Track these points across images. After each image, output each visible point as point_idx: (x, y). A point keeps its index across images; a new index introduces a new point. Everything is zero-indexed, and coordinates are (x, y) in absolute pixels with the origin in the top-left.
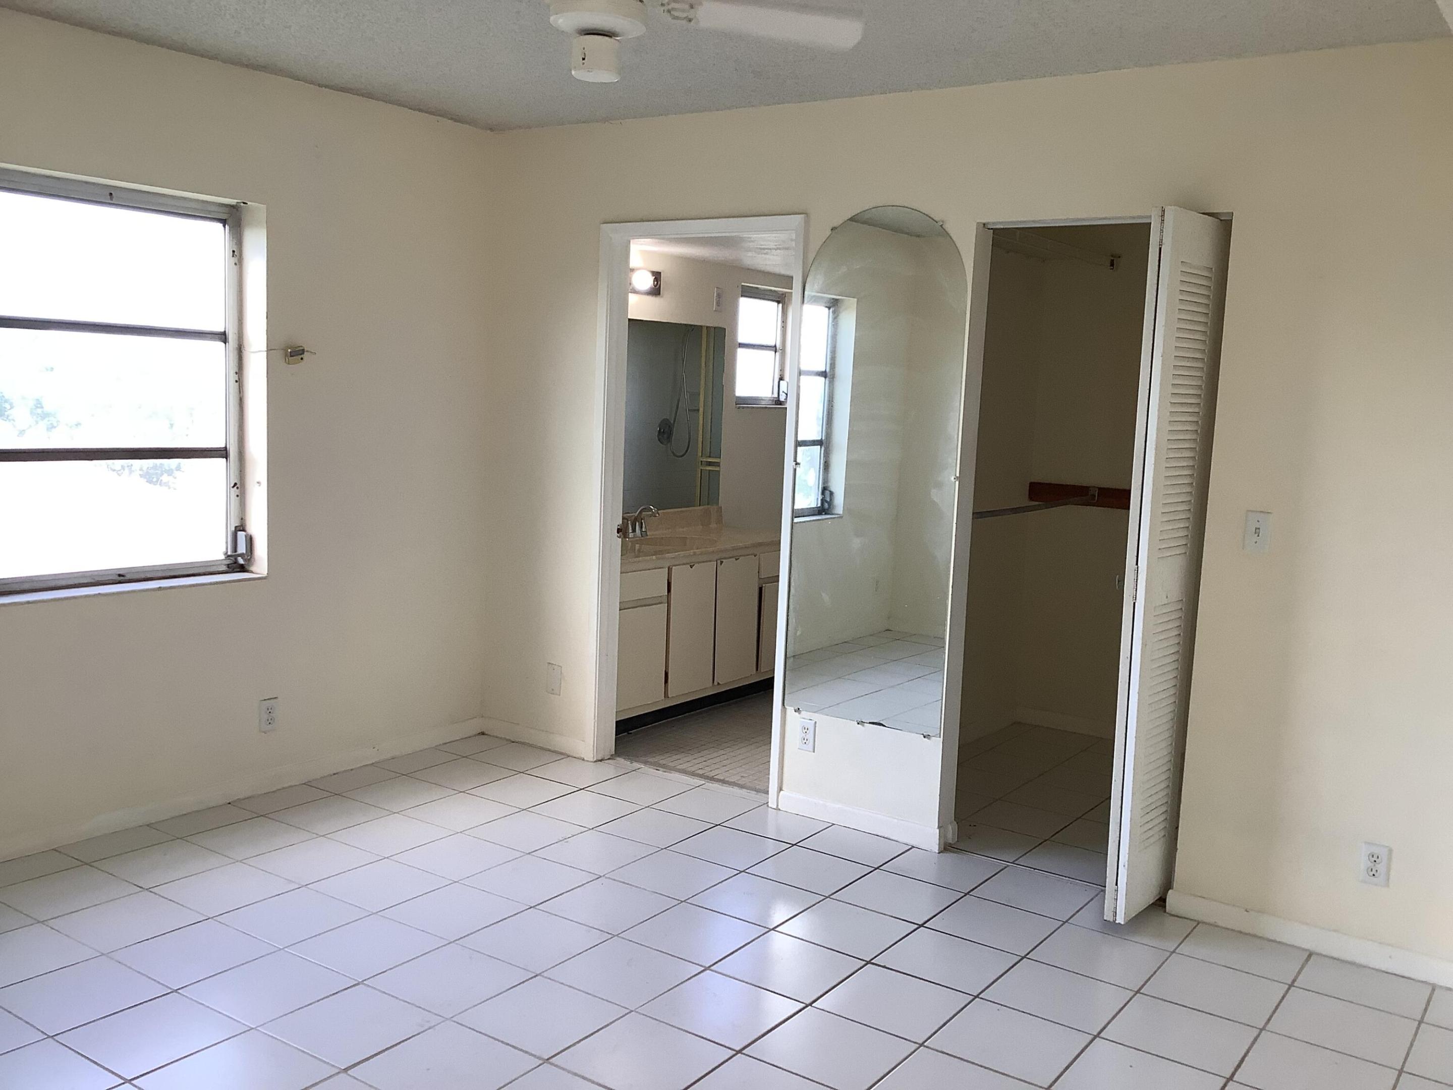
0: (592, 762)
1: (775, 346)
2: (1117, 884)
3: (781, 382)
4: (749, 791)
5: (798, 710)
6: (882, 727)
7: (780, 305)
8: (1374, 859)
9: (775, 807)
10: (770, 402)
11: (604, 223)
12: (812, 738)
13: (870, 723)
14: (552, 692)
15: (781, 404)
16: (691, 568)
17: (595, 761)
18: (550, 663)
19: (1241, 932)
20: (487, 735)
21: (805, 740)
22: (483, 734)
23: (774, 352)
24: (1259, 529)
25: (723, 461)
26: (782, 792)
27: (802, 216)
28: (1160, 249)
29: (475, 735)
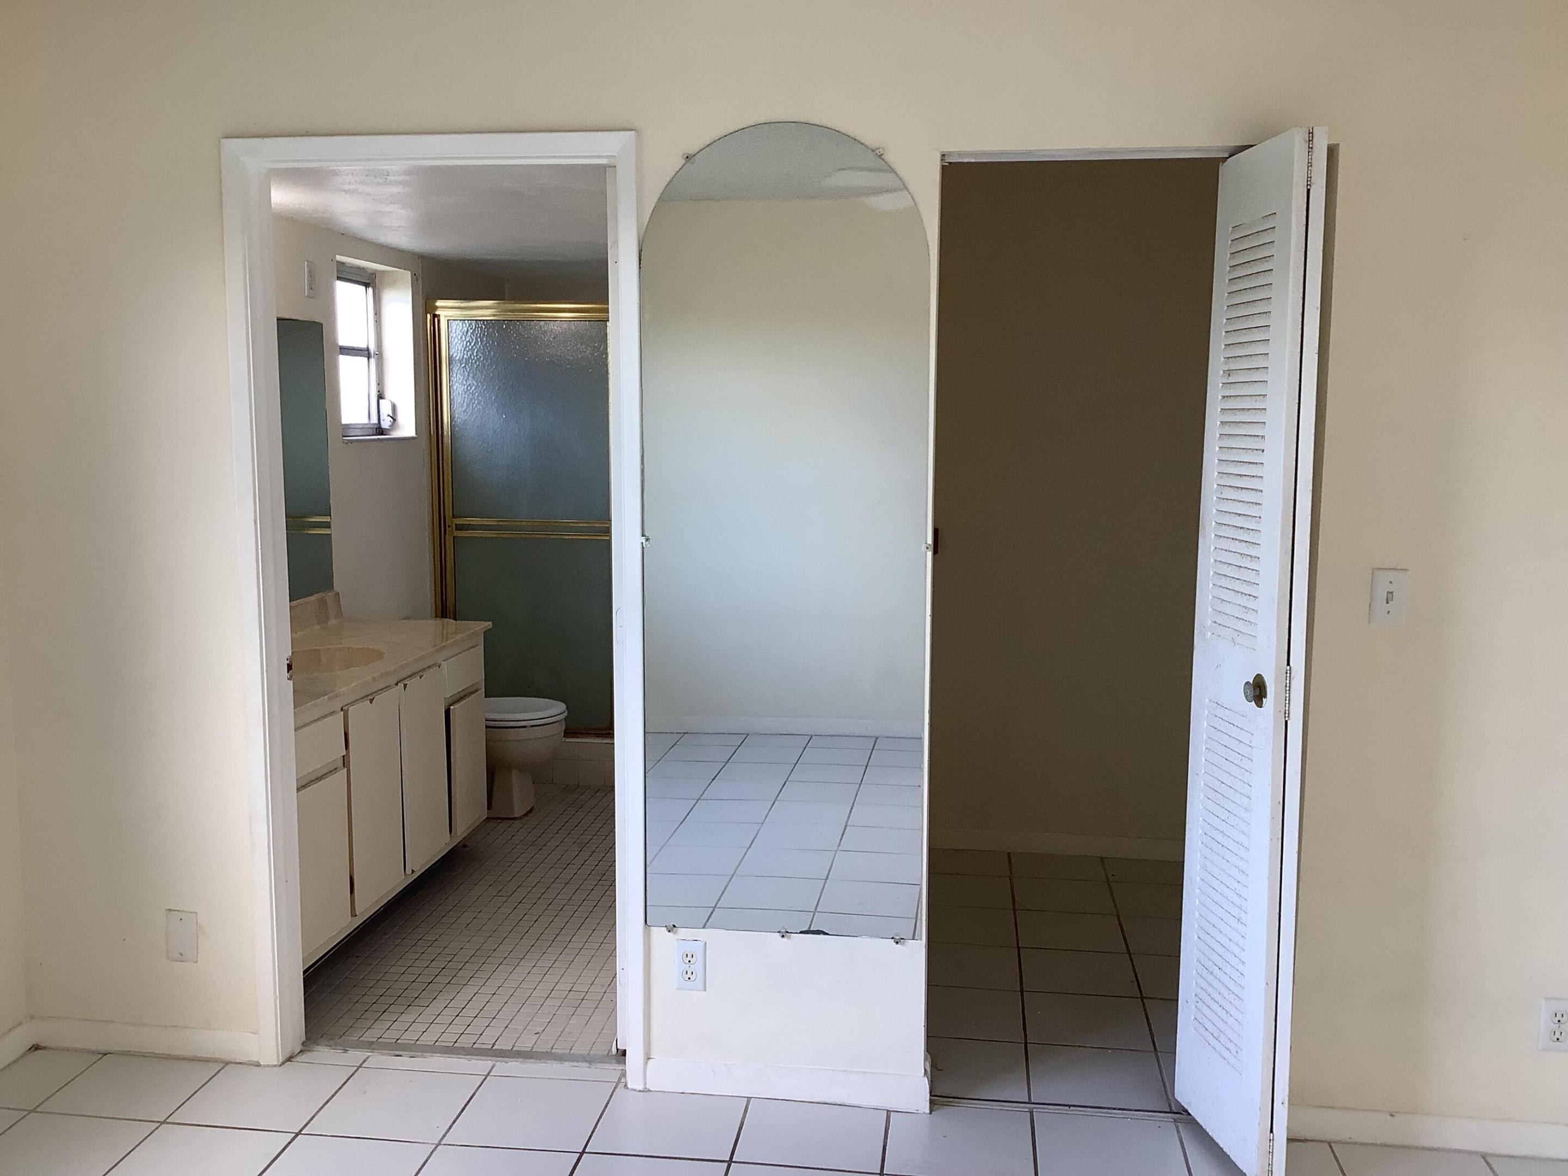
0: (275, 1066)
1: (368, 350)
2: (1272, 1131)
3: (381, 401)
4: (575, 1064)
5: (672, 928)
6: (822, 936)
7: (370, 290)
8: (1558, 1018)
9: (641, 1088)
10: (371, 432)
11: (227, 137)
12: (702, 970)
13: (801, 932)
14: (181, 958)
15: (382, 434)
16: (371, 703)
17: (283, 1063)
18: (170, 910)
19: (1385, 1145)
20: (44, 1048)
21: (688, 976)
22: (36, 1048)
23: (366, 359)
24: (1392, 593)
25: (334, 519)
26: (650, 1062)
27: (634, 132)
28: (1308, 191)
29: (23, 1056)
